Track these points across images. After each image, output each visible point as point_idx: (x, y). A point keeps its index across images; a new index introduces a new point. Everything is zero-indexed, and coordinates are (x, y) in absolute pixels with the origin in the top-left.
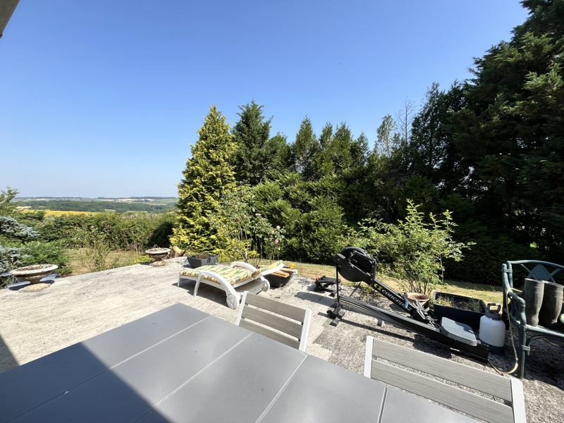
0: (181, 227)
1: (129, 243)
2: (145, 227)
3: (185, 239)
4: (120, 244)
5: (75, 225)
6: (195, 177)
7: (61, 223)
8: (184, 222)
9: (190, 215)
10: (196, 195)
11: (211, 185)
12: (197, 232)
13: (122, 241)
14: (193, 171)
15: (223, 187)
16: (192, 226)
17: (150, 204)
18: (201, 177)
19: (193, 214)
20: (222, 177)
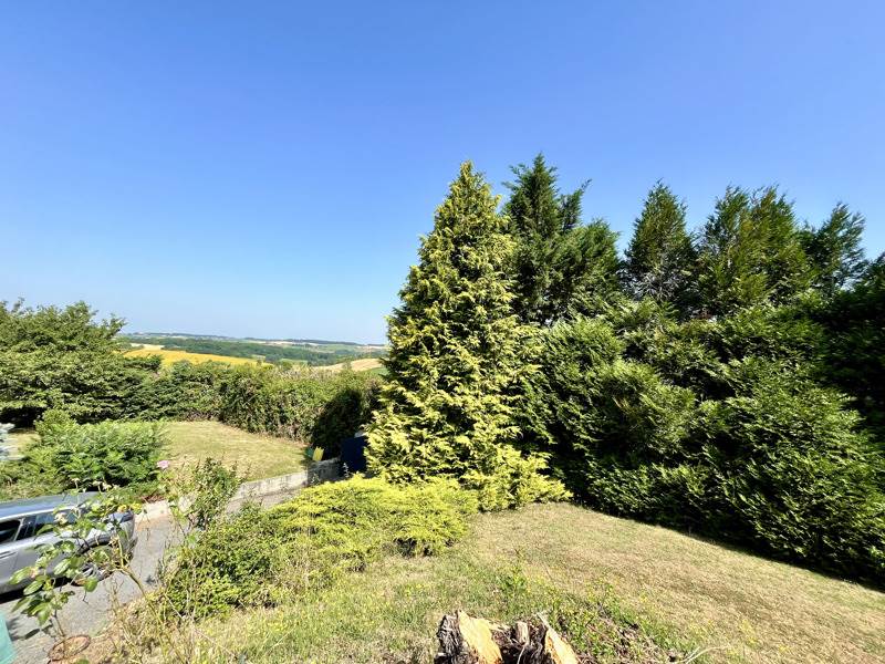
0: (391, 409)
1: (282, 423)
2: (310, 395)
3: (400, 439)
4: (266, 423)
5: (202, 381)
6: (429, 303)
7: (182, 377)
8: (401, 399)
9: (411, 384)
10: (429, 342)
11: (463, 320)
12: (429, 426)
13: (270, 418)
14: (425, 289)
15: (489, 327)
16: (418, 411)
17: (312, 350)
18: (441, 302)
19: (421, 382)
20: (488, 304)
